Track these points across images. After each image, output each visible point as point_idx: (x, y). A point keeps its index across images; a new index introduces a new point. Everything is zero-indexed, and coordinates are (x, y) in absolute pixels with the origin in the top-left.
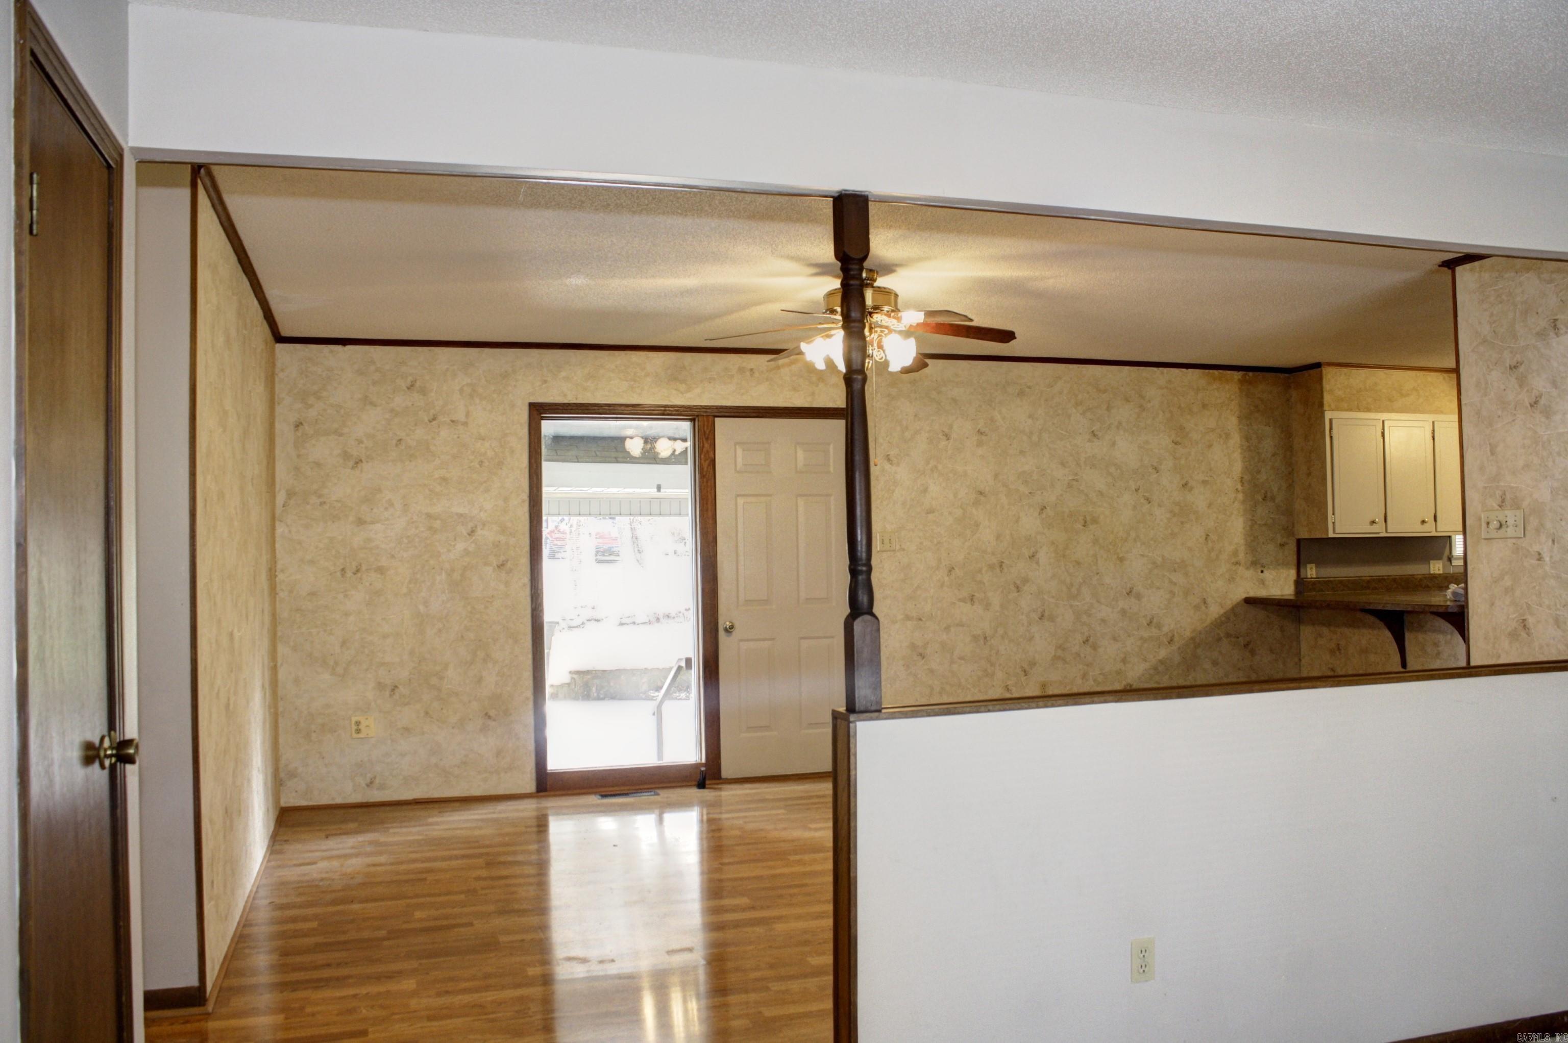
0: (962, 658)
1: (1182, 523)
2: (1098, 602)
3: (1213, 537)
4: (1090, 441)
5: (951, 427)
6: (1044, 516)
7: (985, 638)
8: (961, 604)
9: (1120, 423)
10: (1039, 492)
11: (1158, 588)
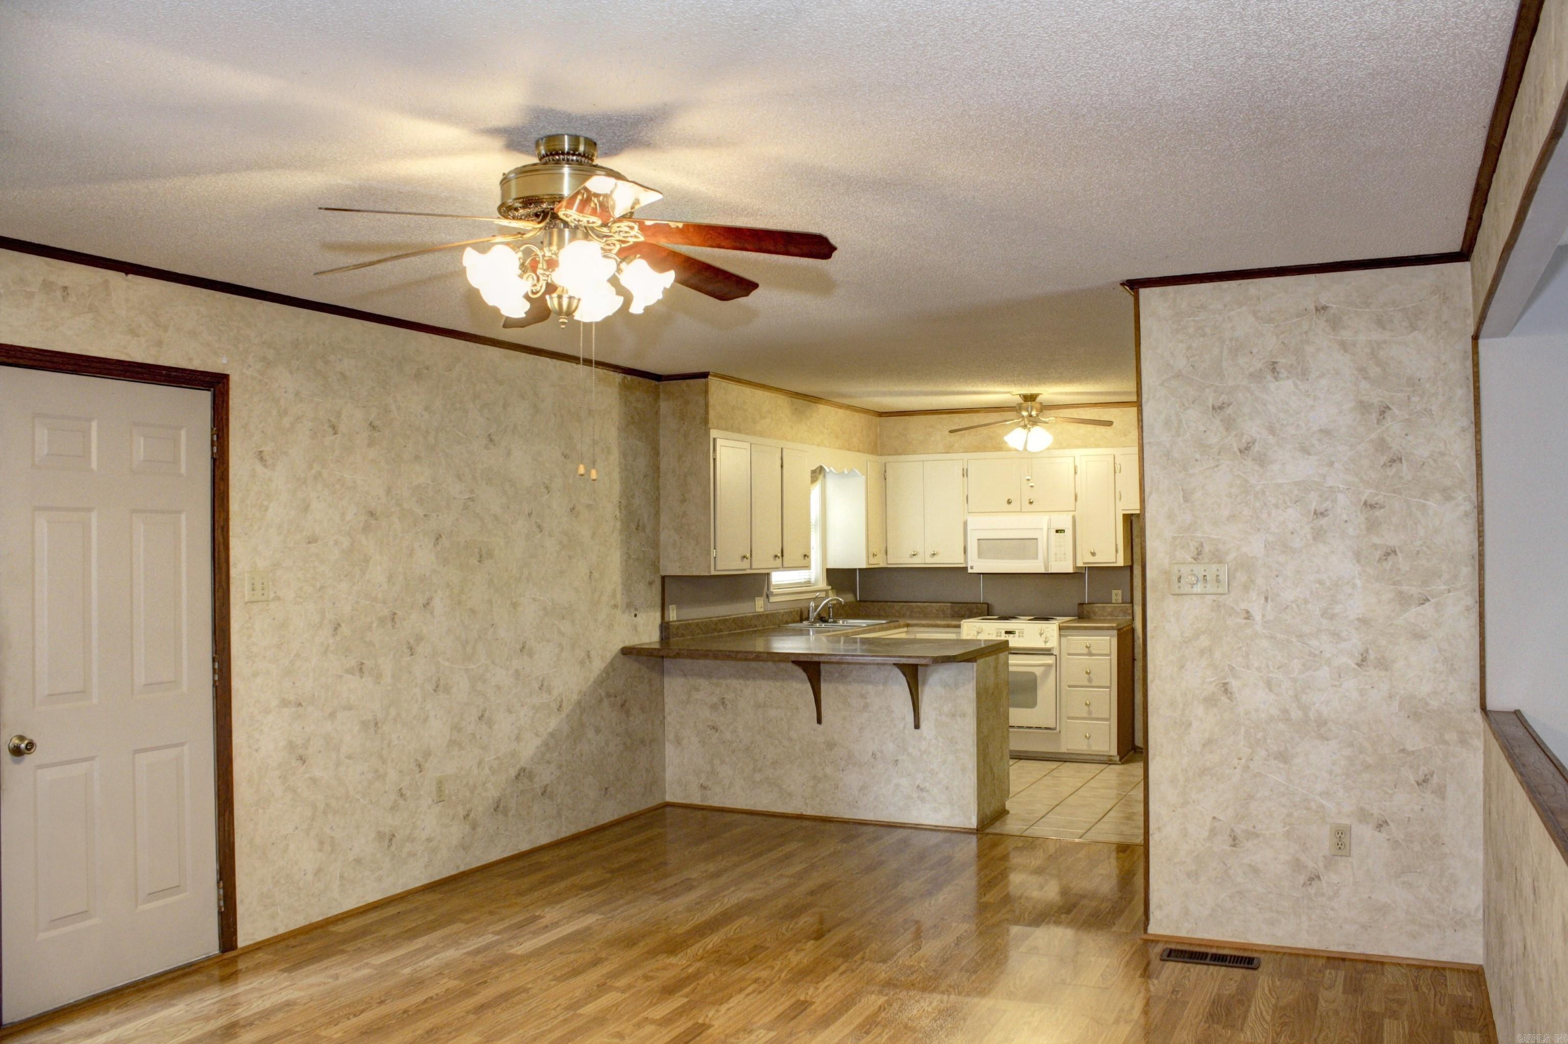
0: (349, 757)
1: (570, 557)
2: (493, 662)
3: (596, 575)
4: (486, 447)
5: (339, 415)
6: (439, 548)
7: (376, 724)
8: (350, 676)
9: (515, 426)
10: (434, 515)
11: (548, 641)
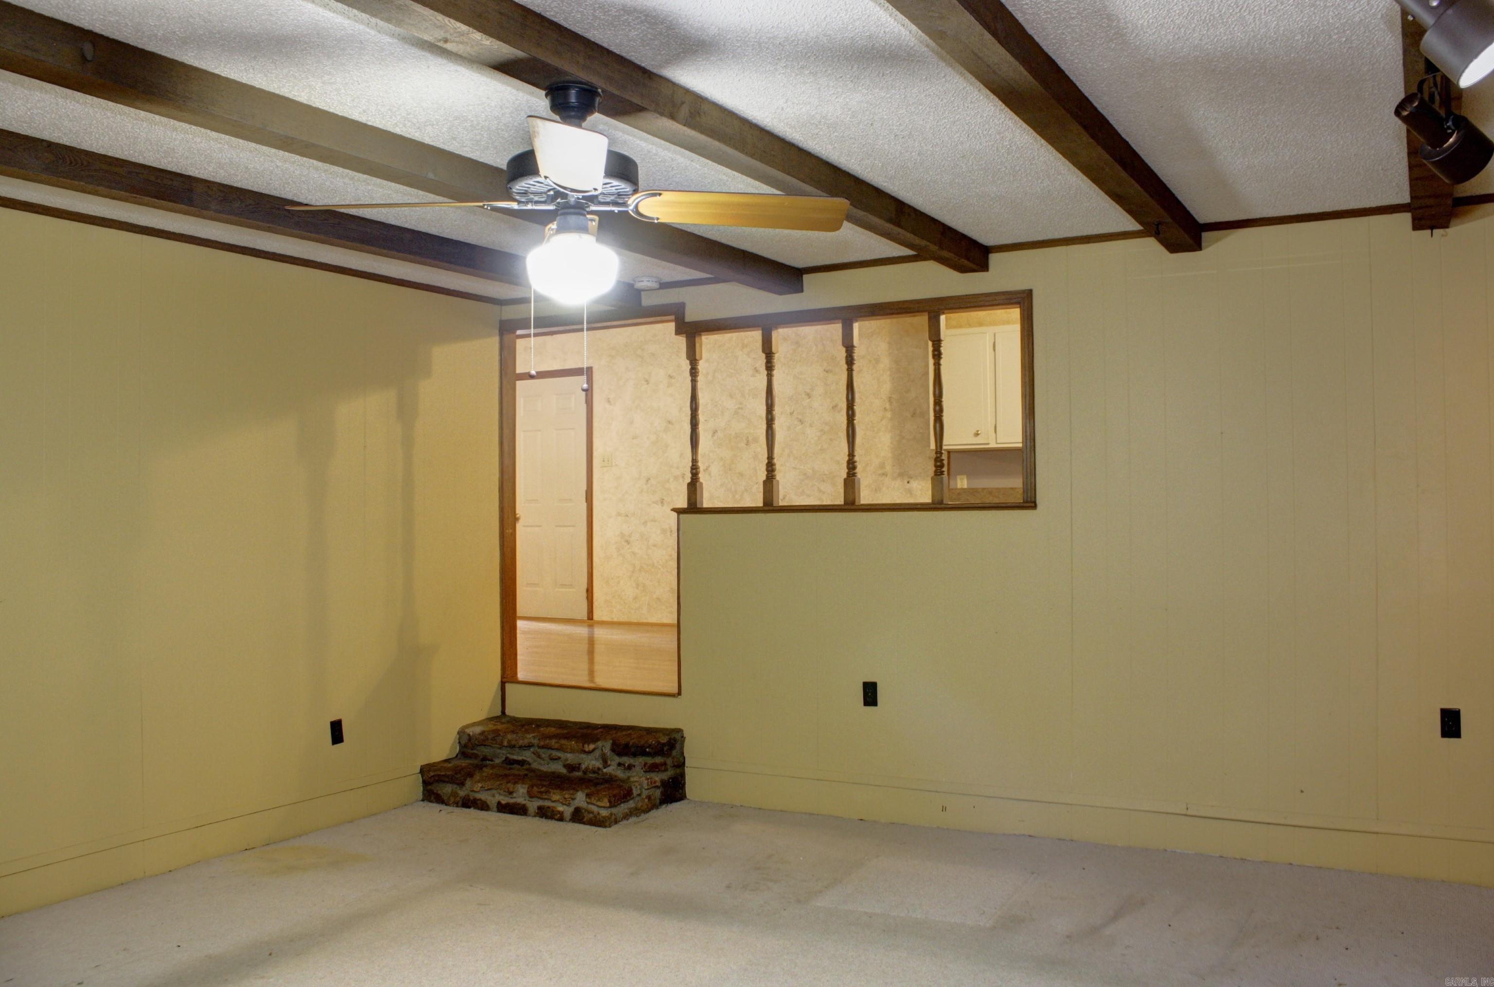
0: (654, 546)
4: (753, 376)
5: (650, 374)
6: (715, 438)
8: (655, 505)
10: (713, 419)
